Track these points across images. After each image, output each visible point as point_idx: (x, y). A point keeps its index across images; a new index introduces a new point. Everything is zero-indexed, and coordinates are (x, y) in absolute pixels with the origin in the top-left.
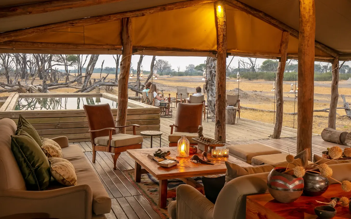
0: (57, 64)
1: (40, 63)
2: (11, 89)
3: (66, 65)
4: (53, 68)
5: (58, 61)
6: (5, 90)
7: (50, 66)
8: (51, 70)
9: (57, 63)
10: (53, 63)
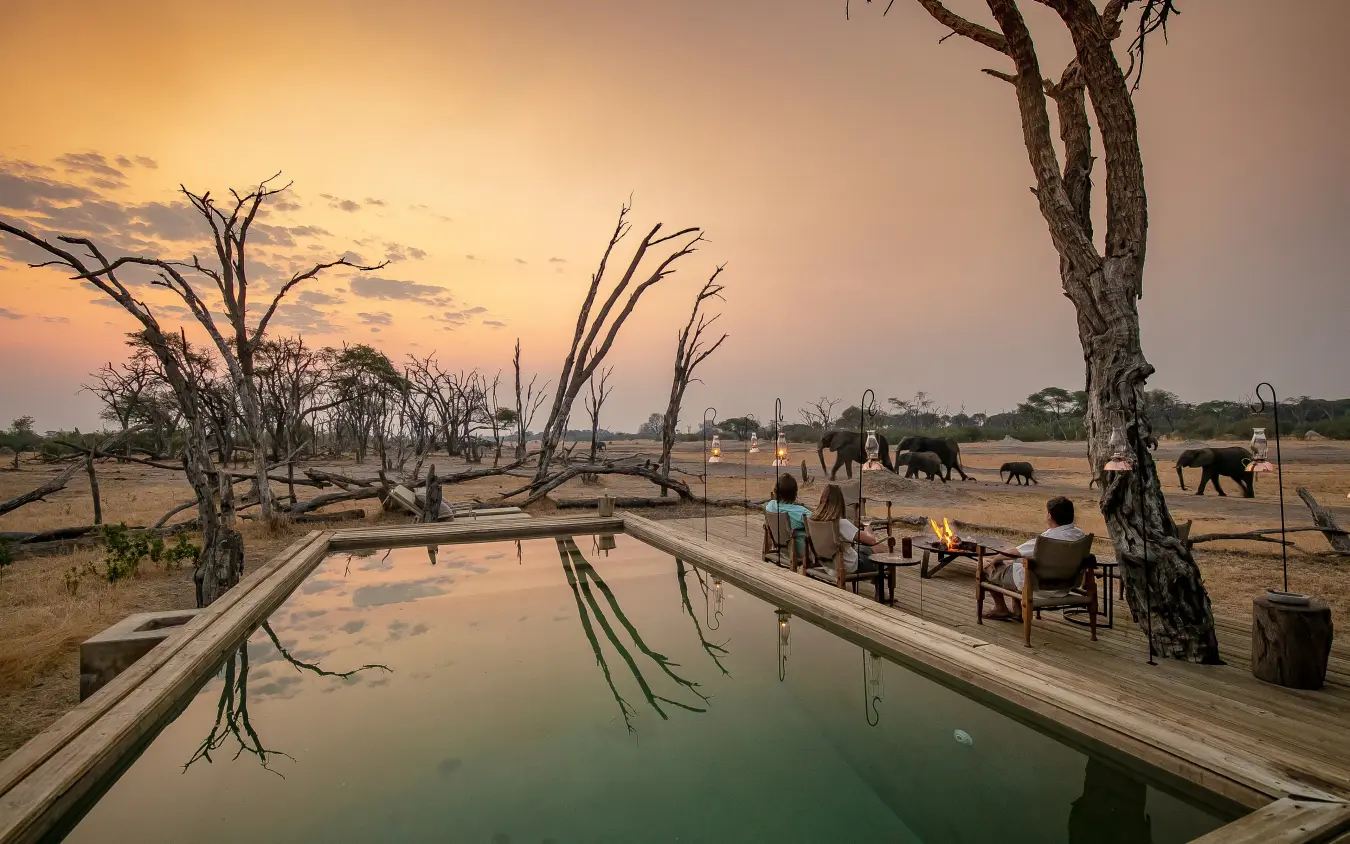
0: (481, 428)
1: (450, 427)
2: (363, 491)
3: (495, 429)
4: (471, 434)
5: (481, 421)
6: (349, 493)
7: (467, 431)
8: (468, 437)
9: (480, 425)
10: (471, 425)
